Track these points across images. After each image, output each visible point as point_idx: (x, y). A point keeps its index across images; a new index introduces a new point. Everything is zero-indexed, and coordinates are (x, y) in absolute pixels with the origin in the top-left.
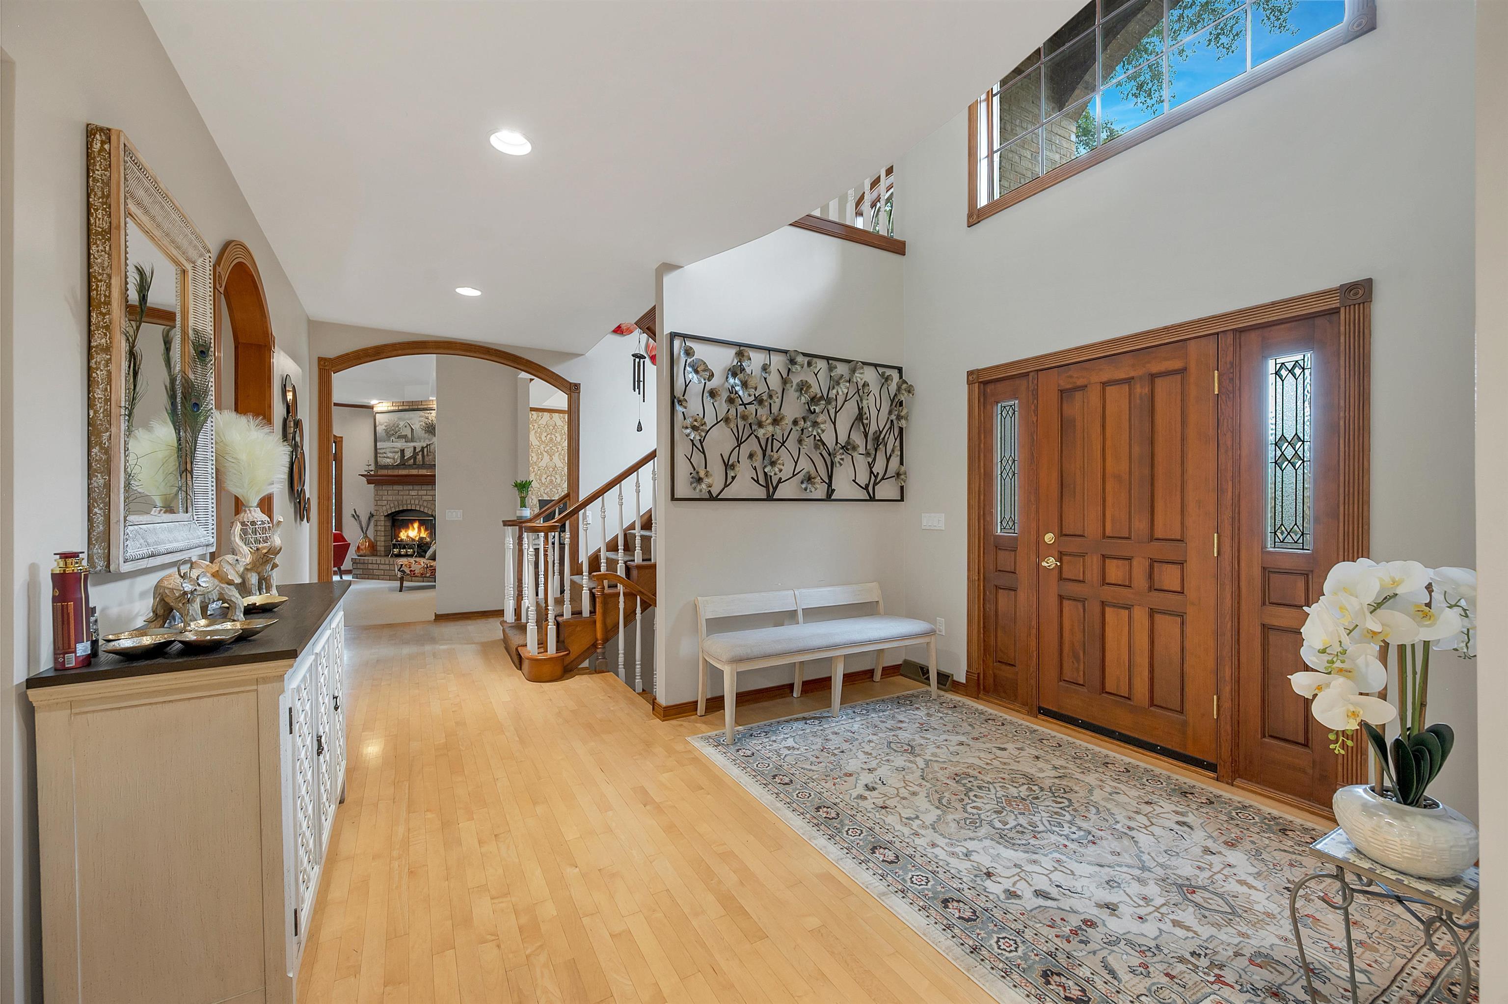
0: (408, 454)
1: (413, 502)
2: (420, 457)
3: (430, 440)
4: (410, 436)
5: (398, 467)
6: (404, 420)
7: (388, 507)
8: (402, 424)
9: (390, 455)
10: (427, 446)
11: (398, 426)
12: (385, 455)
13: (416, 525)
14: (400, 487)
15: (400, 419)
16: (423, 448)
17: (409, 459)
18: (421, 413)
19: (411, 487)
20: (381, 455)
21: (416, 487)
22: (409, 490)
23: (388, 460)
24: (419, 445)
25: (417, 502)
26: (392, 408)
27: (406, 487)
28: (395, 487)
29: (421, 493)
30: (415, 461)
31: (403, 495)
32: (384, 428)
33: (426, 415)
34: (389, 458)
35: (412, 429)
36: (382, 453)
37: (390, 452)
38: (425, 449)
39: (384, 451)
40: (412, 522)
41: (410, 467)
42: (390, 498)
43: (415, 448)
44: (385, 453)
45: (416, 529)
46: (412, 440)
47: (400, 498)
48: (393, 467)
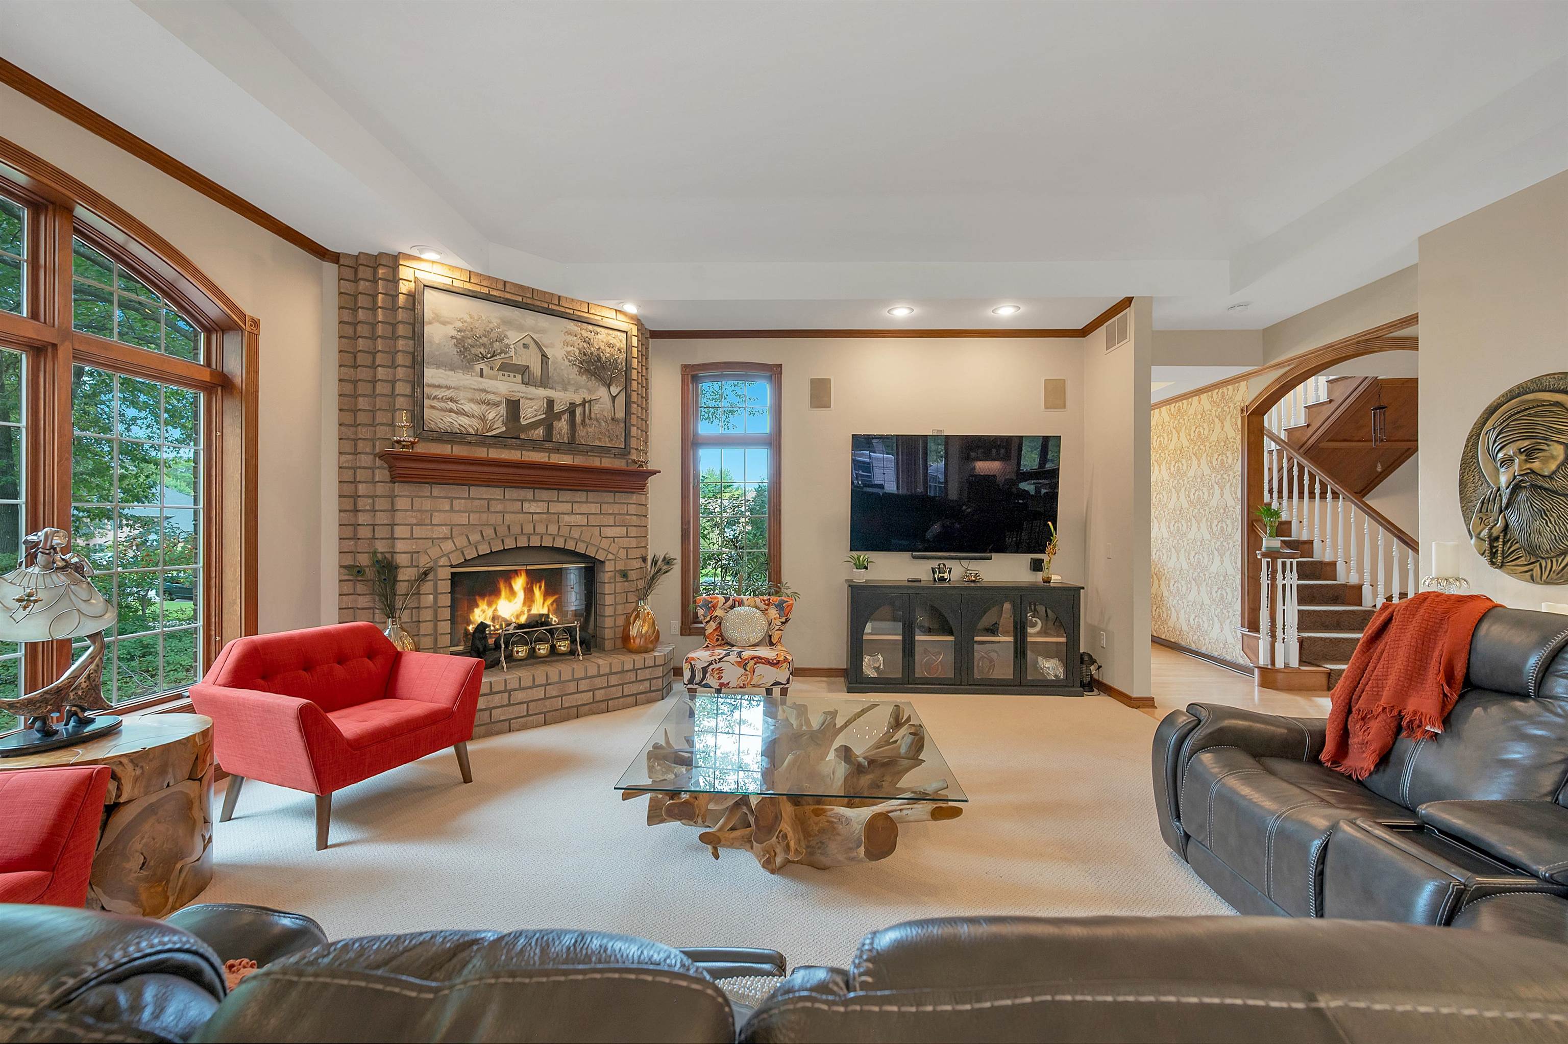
0: (530, 412)
1: (541, 529)
2: (562, 425)
3: (590, 391)
4: (536, 369)
5: (498, 440)
6: (520, 328)
7: (461, 542)
8: (513, 337)
9: (468, 407)
10: (584, 402)
11: (501, 340)
12: (452, 405)
13: (519, 583)
14: (496, 493)
15: (506, 322)
16: (571, 409)
17: (534, 426)
18: (571, 326)
19: (529, 494)
20: (435, 403)
21: (545, 494)
22: (522, 501)
23: (464, 421)
24: (562, 398)
25: (553, 529)
26: (468, 286)
27: (511, 493)
28: (475, 491)
29: (555, 508)
30: (549, 429)
31: (503, 513)
32: (454, 333)
33: (585, 334)
34: (465, 414)
35: (544, 356)
36: (442, 399)
37: (471, 400)
38: (578, 411)
39: (448, 393)
40: (508, 576)
41: (535, 445)
42: (463, 519)
43: (551, 403)
44: (451, 399)
45: (521, 595)
46: (544, 382)
47: (494, 519)
48: (482, 440)
